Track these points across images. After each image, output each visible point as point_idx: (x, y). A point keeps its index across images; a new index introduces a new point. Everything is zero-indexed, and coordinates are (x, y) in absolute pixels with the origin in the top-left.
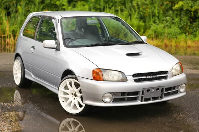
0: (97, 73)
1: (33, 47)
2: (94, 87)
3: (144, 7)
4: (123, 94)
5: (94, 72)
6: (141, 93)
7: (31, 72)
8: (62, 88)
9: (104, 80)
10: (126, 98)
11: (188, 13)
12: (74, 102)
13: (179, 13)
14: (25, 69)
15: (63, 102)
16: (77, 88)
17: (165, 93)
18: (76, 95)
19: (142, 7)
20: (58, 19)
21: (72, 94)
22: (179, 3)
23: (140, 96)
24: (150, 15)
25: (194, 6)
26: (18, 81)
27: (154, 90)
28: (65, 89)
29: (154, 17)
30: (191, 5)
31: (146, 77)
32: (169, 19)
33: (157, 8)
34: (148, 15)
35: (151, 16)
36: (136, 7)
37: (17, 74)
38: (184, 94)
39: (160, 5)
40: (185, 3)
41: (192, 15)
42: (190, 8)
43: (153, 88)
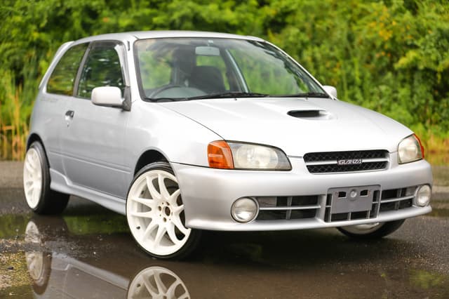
0: (219, 151)
1: (70, 113)
2: (212, 184)
3: (329, 64)
4: (282, 200)
5: (211, 149)
6: (325, 198)
7: (64, 174)
8: (134, 195)
9: (236, 167)
10: (289, 210)
11: (428, 78)
12: (165, 228)
13: (408, 77)
14: (51, 169)
15: (139, 228)
16: (171, 193)
17: (382, 204)
18: (168, 211)
19: (324, 64)
20: (129, 43)
21: (160, 208)
22: (407, 54)
23: (322, 207)
24: (342, 83)
25: (443, 59)
26: (33, 201)
27: (356, 194)
28: (144, 197)
29: (351, 87)
30: (437, 58)
31: (335, 162)
32: (387, 90)
33: (357, 66)
34: (338, 83)
35: (345, 85)
36: (311, 65)
37: (31, 183)
38: (428, 209)
39: (365, 59)
40: (421, 55)
41: (439, 82)
42: (432, 66)
43: (354, 189)
